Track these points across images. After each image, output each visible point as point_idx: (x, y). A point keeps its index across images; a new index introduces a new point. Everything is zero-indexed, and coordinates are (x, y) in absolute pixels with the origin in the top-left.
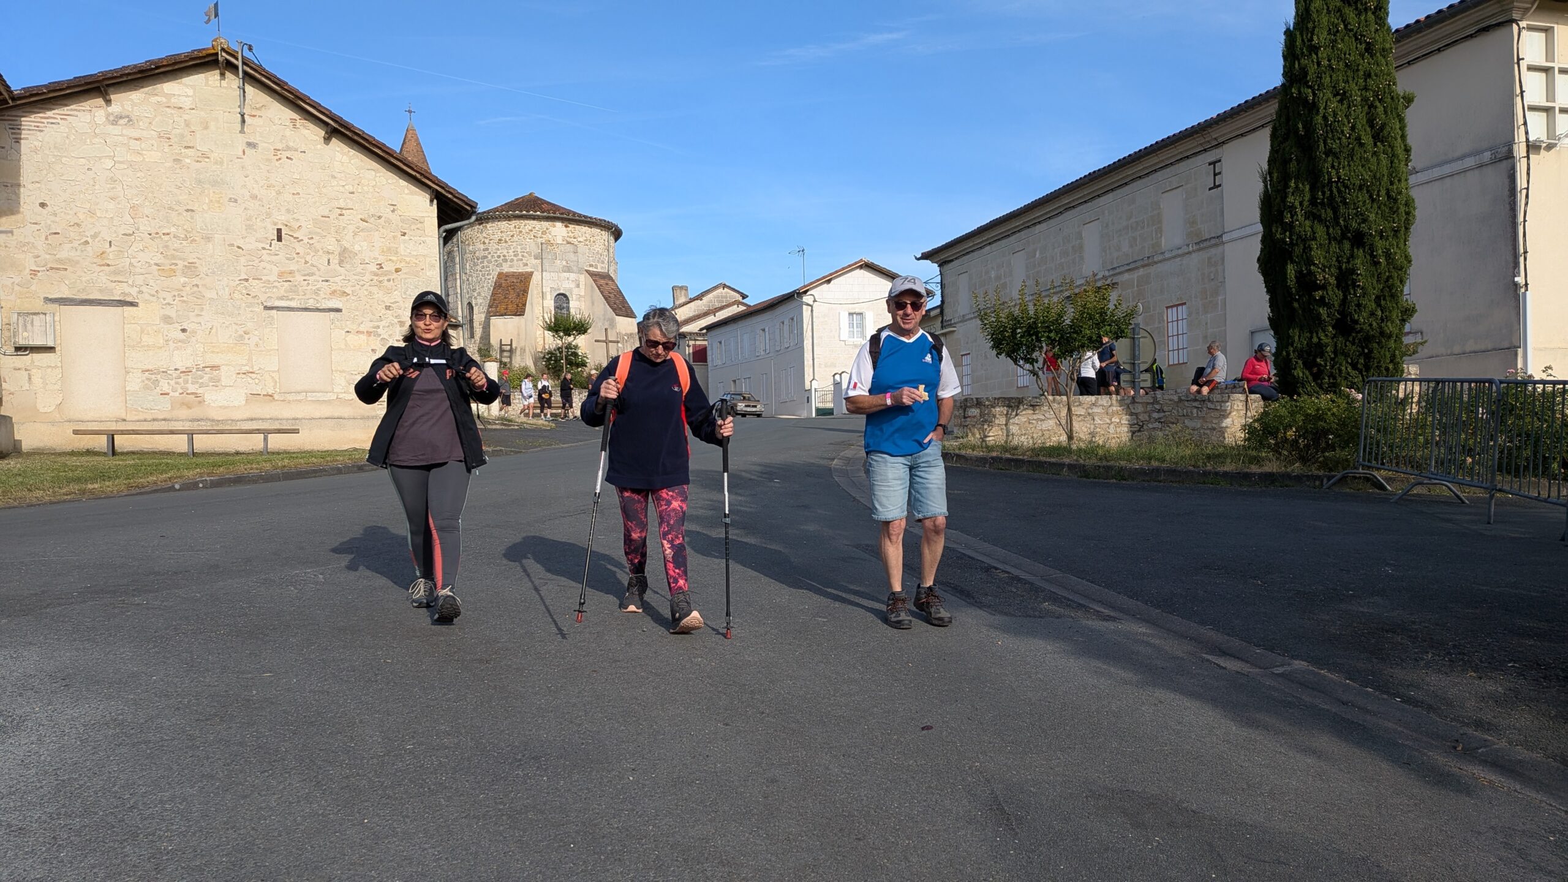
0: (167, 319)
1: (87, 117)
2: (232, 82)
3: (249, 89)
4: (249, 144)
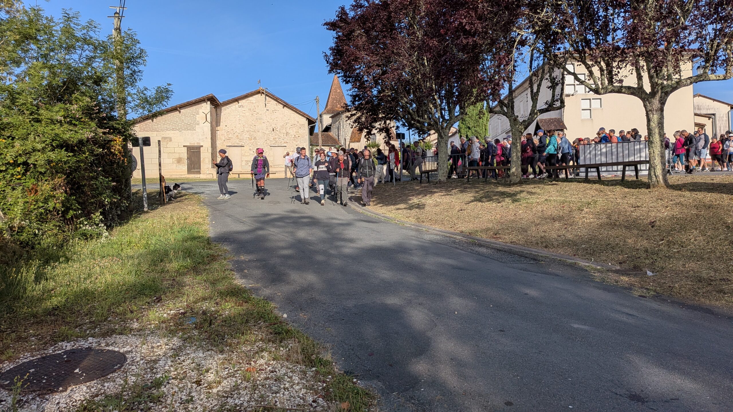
0: (250, 149)
1: (234, 106)
2: (264, 96)
3: (267, 97)
4: (267, 110)
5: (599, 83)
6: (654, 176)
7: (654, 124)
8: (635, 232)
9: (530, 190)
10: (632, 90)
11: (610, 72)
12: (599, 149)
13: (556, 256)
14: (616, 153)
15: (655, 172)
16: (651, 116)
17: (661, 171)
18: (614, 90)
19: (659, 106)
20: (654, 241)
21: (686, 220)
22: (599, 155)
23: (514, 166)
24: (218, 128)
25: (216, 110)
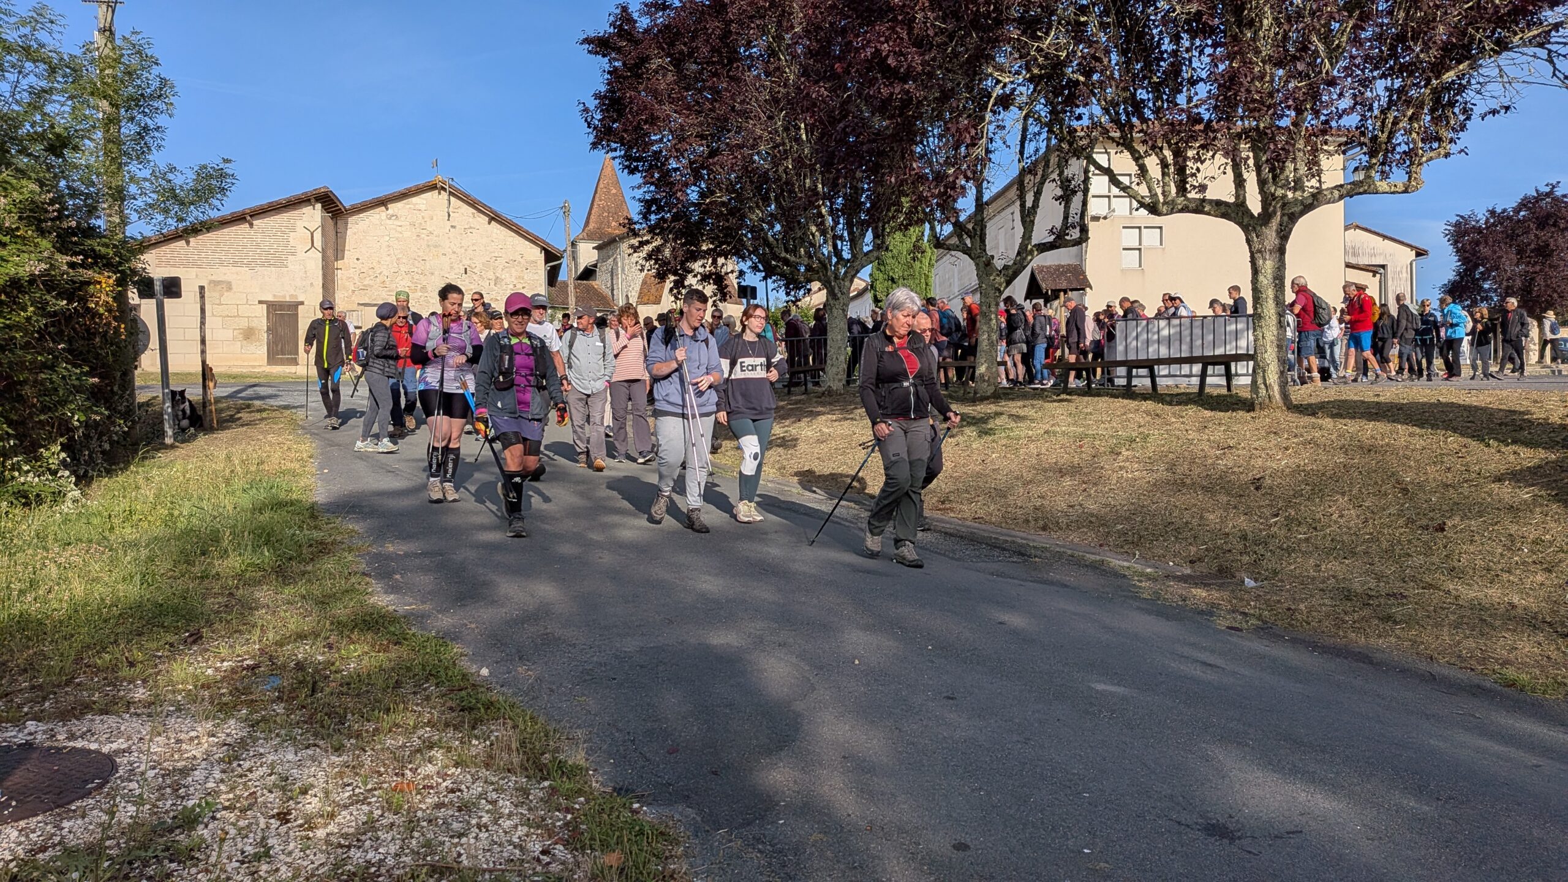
1: (378, 216)
2: (444, 195)
3: (452, 198)
4: (452, 226)
5: (1159, 191)
6: (1262, 386)
7: (1265, 280)
8: (1224, 499)
9: (1014, 412)
10: (1223, 209)
11: (1181, 170)
12: (1156, 329)
13: (1064, 546)
14: (1188, 339)
15: (1264, 377)
16: (1261, 262)
17: (1276, 377)
18: (1187, 207)
19: (1277, 242)
20: (1260, 517)
21: (1323, 475)
22: (1154, 342)
23: (983, 360)
24: (339, 264)
25: (336, 224)
